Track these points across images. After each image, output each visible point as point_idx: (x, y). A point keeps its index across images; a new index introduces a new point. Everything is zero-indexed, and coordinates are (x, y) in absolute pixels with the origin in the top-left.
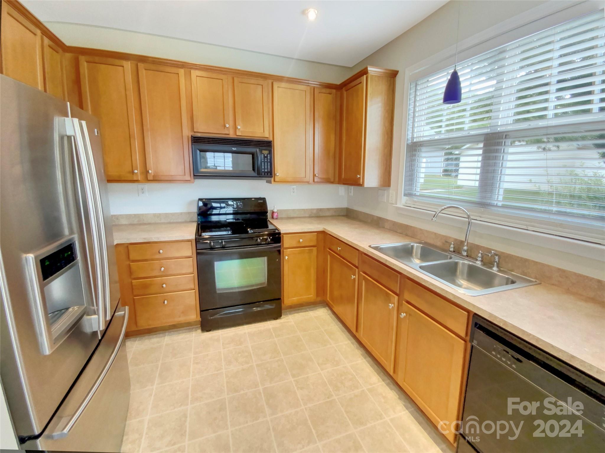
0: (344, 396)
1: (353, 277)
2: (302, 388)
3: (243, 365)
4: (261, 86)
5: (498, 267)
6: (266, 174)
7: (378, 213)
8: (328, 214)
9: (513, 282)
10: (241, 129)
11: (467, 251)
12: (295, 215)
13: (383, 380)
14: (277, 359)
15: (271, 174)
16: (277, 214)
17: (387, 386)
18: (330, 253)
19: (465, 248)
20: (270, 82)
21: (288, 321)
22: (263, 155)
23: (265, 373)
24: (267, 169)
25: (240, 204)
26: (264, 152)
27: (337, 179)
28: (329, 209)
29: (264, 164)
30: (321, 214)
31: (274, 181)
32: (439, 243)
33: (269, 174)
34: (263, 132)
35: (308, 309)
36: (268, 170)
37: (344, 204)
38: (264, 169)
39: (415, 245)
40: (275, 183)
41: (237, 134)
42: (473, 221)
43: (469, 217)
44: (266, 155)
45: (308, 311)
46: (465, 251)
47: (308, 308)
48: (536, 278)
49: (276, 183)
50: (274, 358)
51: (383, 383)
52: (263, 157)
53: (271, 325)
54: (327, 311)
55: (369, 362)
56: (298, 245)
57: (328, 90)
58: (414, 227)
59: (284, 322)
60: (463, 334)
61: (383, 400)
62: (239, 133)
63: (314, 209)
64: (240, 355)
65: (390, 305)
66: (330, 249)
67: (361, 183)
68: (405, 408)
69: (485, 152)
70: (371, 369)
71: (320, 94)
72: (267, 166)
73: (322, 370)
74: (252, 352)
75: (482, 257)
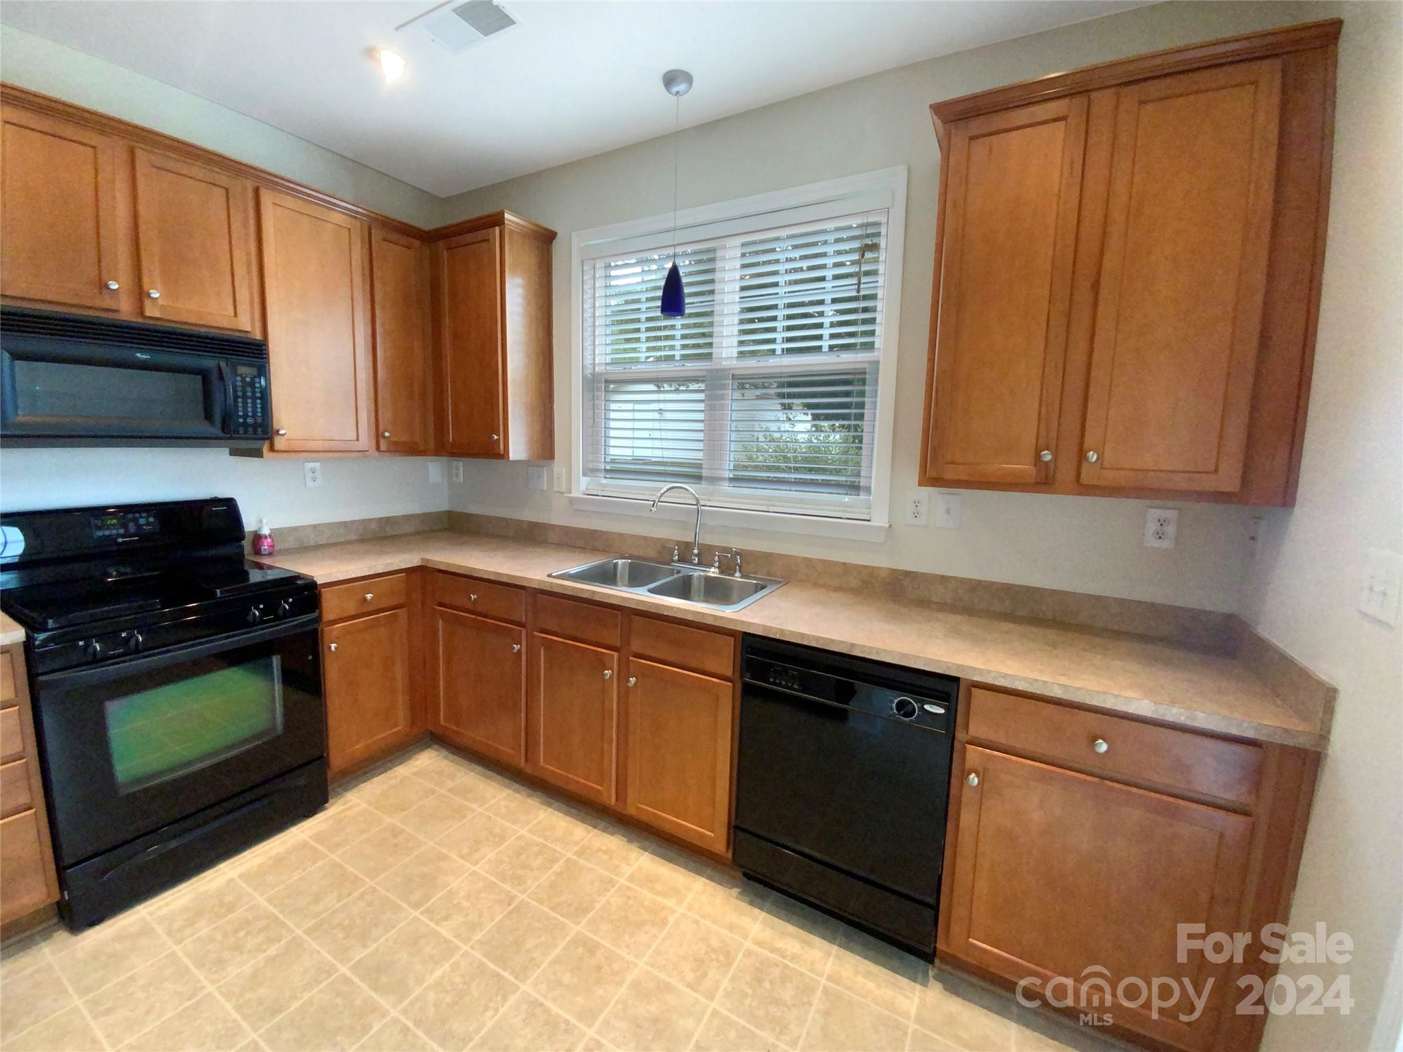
0: (539, 885)
1: (517, 647)
2: (446, 918)
3: (265, 951)
4: (223, 192)
5: (740, 571)
6: (250, 429)
7: (528, 515)
8: (407, 528)
9: (763, 587)
10: (159, 300)
11: (698, 555)
12: (322, 540)
13: (595, 827)
14: (357, 894)
15: (264, 432)
16: (273, 541)
17: (604, 834)
18: (442, 614)
19: (696, 551)
20: (250, 185)
21: (348, 805)
22: (239, 378)
23: (341, 935)
24: (254, 416)
25: (147, 520)
26: (242, 370)
27: (432, 445)
28: (408, 518)
29: (245, 404)
30: (389, 531)
31: (272, 449)
32: (652, 553)
33: (259, 430)
34: (233, 314)
35: (390, 765)
36: (255, 419)
37: (441, 504)
38: (245, 416)
39: (620, 562)
40: (272, 454)
41: (148, 313)
42: (703, 508)
43: (698, 500)
44: (248, 379)
45: (391, 769)
46: (696, 555)
47: (387, 762)
48: (782, 578)
49: (274, 454)
50: (349, 895)
51: (596, 831)
52: (239, 384)
53: (302, 832)
54: (437, 753)
55: (559, 810)
56: (365, 610)
57: (404, 240)
58: (606, 532)
59: (340, 813)
60: (729, 673)
61: (606, 857)
62: (151, 311)
63: (371, 520)
64: (241, 934)
65: (606, 672)
66: (441, 605)
67: (502, 453)
68: (642, 851)
69: (709, 398)
70: (568, 818)
71: (386, 243)
72: (254, 407)
73: (476, 863)
74: (276, 912)
75: (719, 561)
